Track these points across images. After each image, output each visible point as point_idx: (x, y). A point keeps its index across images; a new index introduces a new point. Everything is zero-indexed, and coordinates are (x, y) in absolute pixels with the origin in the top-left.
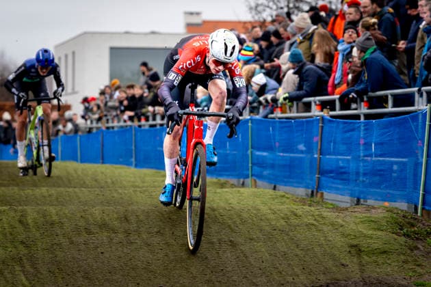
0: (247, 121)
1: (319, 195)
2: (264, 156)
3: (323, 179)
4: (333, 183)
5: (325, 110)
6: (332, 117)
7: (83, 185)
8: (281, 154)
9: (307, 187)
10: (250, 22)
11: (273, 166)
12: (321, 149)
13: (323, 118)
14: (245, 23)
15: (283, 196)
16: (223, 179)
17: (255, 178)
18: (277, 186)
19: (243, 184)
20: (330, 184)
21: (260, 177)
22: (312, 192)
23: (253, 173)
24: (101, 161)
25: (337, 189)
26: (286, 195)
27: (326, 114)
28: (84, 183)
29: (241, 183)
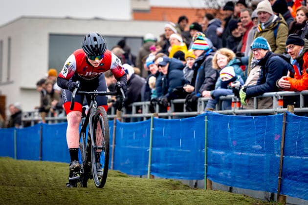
0: (202, 117)
1: (281, 198)
2: (219, 155)
3: (286, 181)
4: (297, 186)
5: (289, 106)
6: (296, 113)
7: (23, 183)
8: (240, 153)
9: (267, 190)
10: (204, 9)
11: (229, 166)
12: (284, 149)
13: (287, 114)
14: (198, 10)
15: (242, 199)
16: (175, 180)
17: (211, 179)
18: (234, 188)
19: (196, 185)
20: (293, 188)
21: (216, 177)
22: (273, 195)
23: (209, 173)
24: (40, 158)
25: (301, 192)
26: (246, 199)
27: (290, 110)
28: (24, 181)
29: (194, 184)
